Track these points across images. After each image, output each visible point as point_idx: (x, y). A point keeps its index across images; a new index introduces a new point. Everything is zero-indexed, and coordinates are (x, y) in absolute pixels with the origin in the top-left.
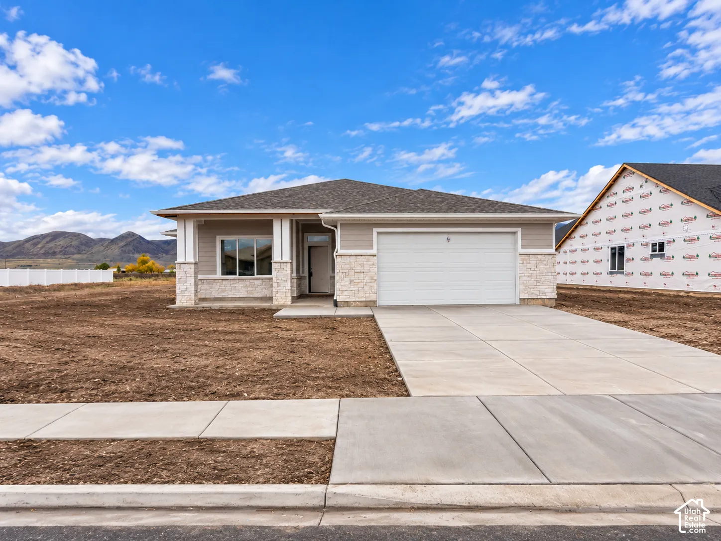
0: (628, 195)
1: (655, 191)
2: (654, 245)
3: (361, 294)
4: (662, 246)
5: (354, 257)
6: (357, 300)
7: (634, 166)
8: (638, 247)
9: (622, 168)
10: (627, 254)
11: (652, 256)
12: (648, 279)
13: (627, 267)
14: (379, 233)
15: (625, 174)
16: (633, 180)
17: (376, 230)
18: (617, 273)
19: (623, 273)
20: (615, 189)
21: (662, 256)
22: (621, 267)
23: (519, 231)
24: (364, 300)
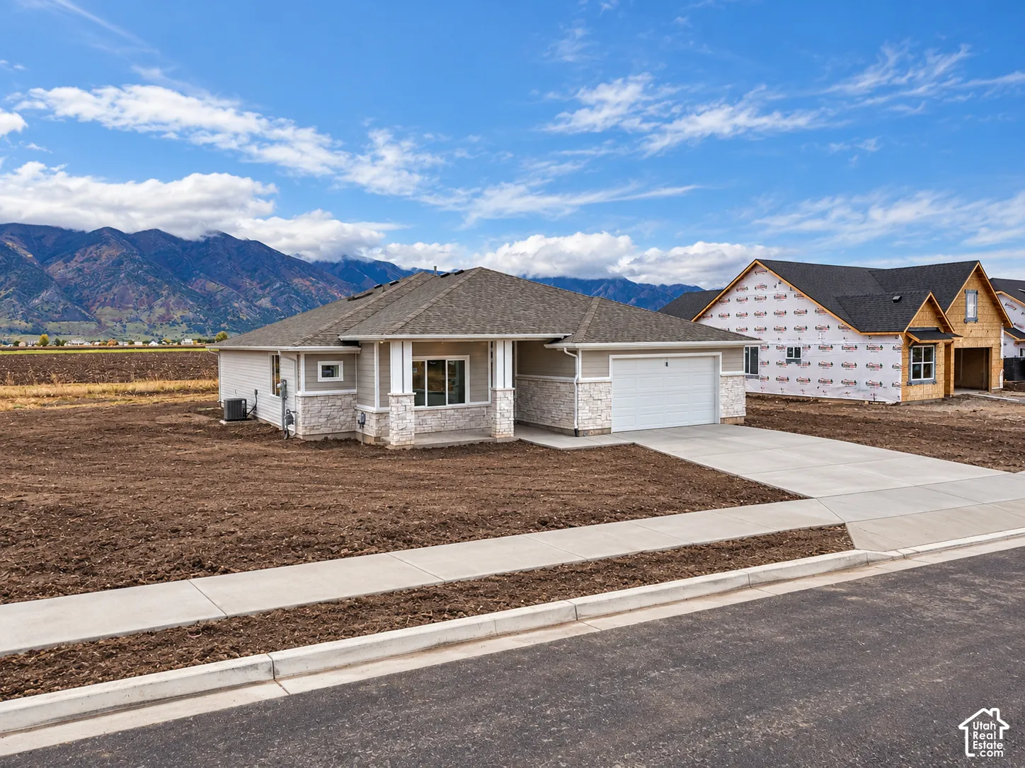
0: (760, 293)
1: (791, 295)
2: (790, 350)
3: (599, 422)
4: (798, 351)
5: (588, 385)
6: (595, 428)
7: (765, 263)
8: (773, 349)
9: (754, 264)
10: (762, 356)
11: (789, 362)
12: (785, 385)
13: (762, 371)
14: (614, 359)
15: (757, 269)
16: (767, 278)
17: (612, 357)
18: (751, 377)
19: (757, 378)
20: (745, 283)
21: (798, 362)
22: (754, 371)
23: (720, 354)
24: (600, 427)
